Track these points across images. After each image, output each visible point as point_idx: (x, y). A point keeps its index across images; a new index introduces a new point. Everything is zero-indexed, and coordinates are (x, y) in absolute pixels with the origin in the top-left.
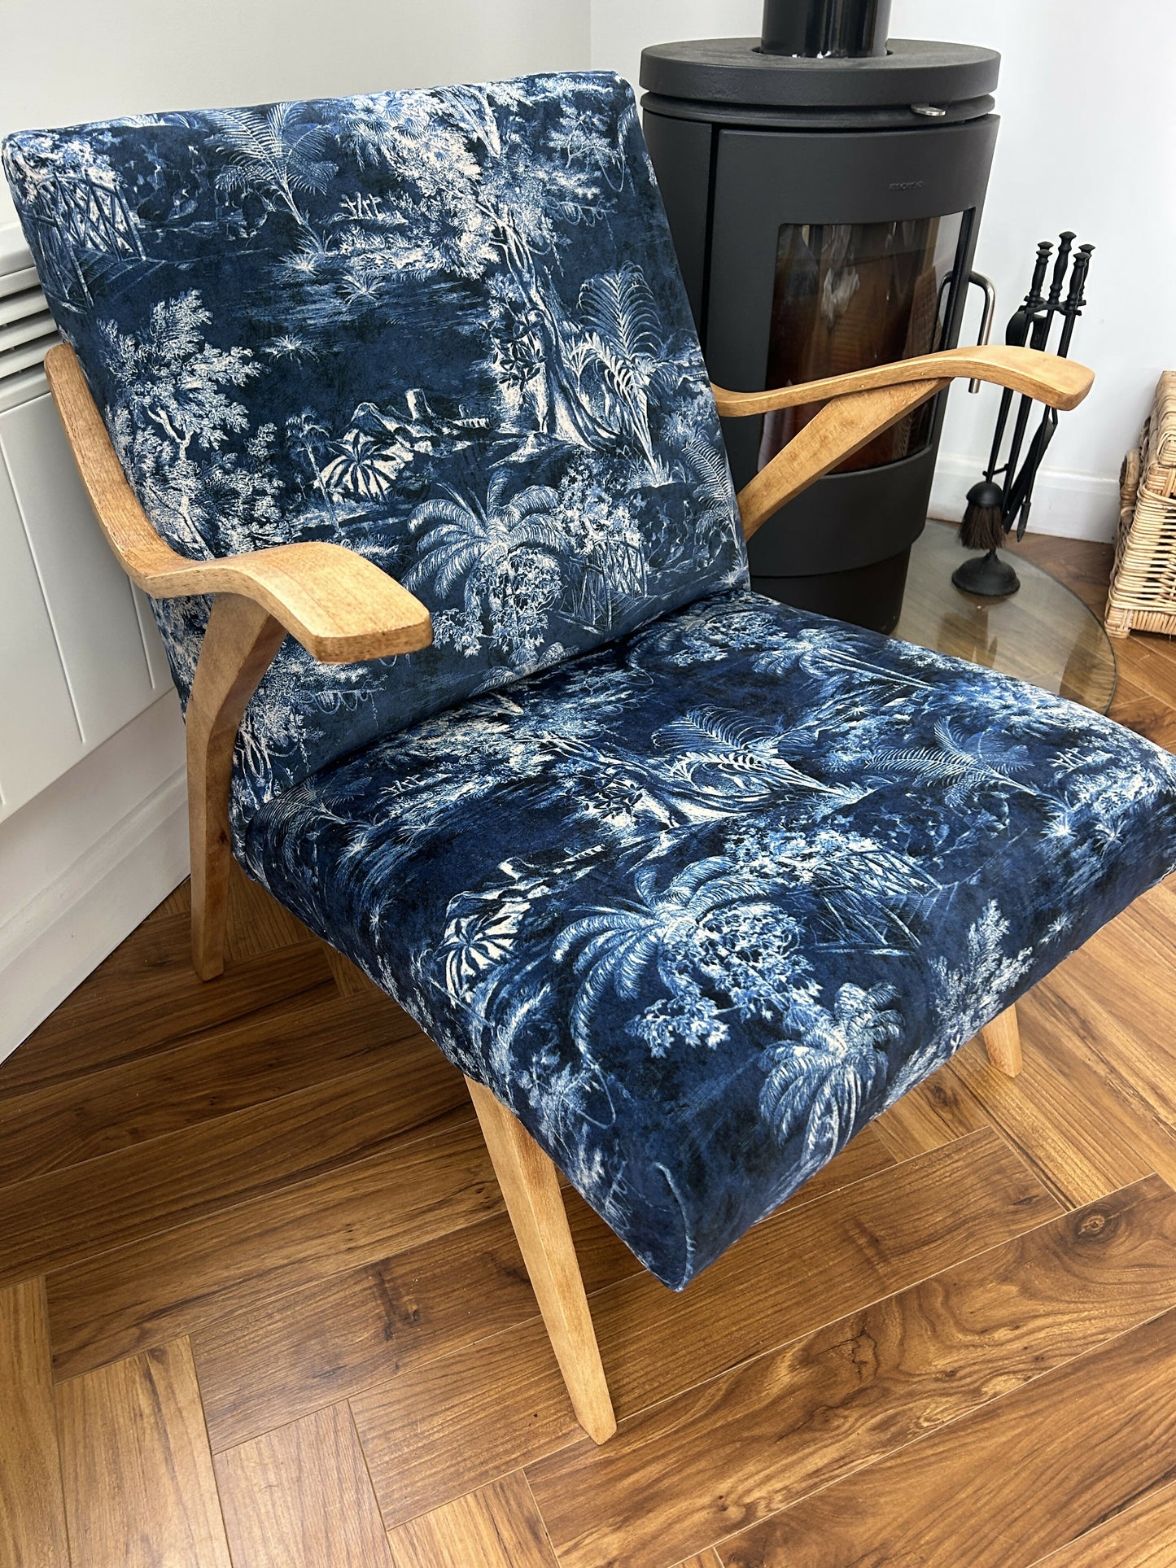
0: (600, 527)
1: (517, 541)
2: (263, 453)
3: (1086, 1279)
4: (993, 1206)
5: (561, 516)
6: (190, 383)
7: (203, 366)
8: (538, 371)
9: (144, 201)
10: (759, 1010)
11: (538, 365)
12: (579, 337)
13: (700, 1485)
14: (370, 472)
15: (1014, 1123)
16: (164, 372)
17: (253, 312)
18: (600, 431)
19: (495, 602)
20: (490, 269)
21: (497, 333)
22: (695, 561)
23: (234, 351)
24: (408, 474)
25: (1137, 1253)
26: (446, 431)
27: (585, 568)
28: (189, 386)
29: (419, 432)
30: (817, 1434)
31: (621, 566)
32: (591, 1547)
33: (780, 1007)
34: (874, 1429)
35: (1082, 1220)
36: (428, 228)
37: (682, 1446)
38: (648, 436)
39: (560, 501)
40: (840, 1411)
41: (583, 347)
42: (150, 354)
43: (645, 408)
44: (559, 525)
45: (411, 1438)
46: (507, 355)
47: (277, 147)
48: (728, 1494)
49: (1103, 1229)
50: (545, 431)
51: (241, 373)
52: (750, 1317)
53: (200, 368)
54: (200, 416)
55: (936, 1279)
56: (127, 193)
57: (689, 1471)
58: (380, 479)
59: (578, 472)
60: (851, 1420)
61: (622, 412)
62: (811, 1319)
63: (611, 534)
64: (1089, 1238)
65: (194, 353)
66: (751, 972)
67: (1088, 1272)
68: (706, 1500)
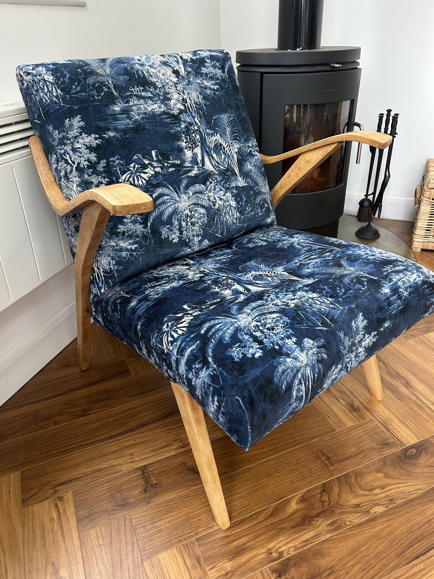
0: (221, 199)
1: (191, 203)
2: (102, 169)
3: (410, 471)
4: (374, 445)
5: (207, 195)
6: (77, 145)
7: (82, 140)
8: (198, 145)
9: (62, 86)
10: (274, 346)
11: (198, 144)
12: (212, 135)
13: (262, 545)
14: (139, 177)
15: (381, 417)
16: (68, 142)
17: (99, 123)
18: (220, 166)
19: (184, 224)
20: (181, 112)
21: (183, 132)
22: (256, 213)
23: (92, 135)
24: (152, 178)
25: (429, 462)
26: (166, 164)
27: (216, 213)
28: (77, 147)
29: (156, 164)
30: (307, 527)
31: (229, 213)
32: (220, 567)
33: (281, 345)
34: (329, 525)
35: (408, 450)
36: (159, 97)
37: (255, 531)
38: (238, 169)
39: (206, 190)
40: (315, 519)
41: (214, 138)
42: (64, 136)
43: (236, 159)
44: (206, 198)
45: (153, 528)
46: (187, 140)
47: (108, 71)
48: (272, 548)
49: (415, 454)
50: (201, 166)
51: (95, 143)
52: (281, 485)
53: (81, 141)
54: (80, 157)
55: (352, 472)
56: (57, 83)
57: (257, 540)
58: (143, 180)
59: (213, 180)
60: (320, 522)
61: (228, 160)
62: (305, 486)
63: (225, 202)
64: (411, 457)
65: (79, 136)
66: (271, 334)
67: (410, 469)
68: (264, 550)
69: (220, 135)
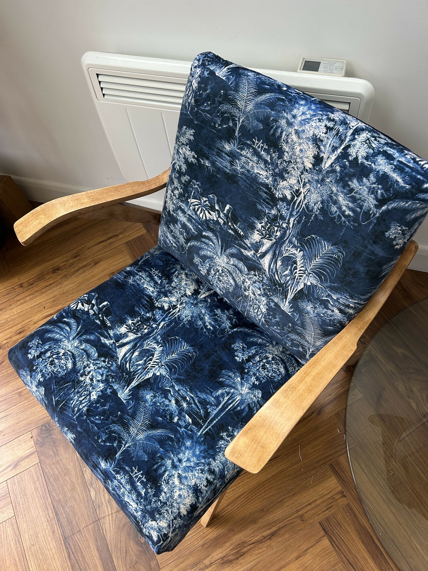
69: (303, 255)
